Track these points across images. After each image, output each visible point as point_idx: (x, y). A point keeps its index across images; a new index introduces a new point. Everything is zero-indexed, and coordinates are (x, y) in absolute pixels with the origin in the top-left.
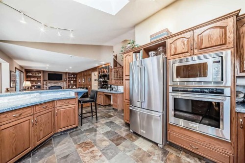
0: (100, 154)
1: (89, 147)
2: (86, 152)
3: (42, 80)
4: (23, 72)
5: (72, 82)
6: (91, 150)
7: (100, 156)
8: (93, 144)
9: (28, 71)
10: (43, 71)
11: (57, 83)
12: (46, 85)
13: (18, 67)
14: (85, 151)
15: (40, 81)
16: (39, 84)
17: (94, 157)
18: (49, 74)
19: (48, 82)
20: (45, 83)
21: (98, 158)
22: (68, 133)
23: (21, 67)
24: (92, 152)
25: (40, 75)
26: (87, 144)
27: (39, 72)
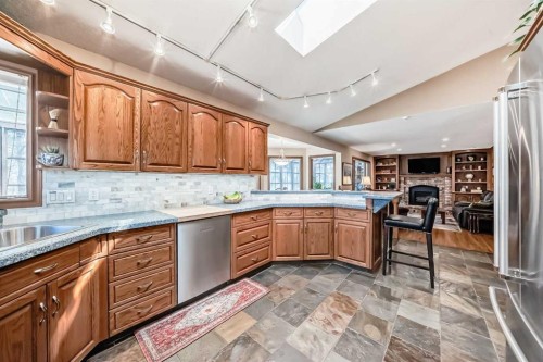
0: (340, 330)
1: (345, 308)
2: (332, 309)
3: (397, 173)
4: (369, 162)
5: (470, 176)
6: (340, 313)
7: (336, 333)
8: (354, 312)
9: (378, 159)
10: (400, 156)
11: (427, 179)
12: (405, 183)
13: (358, 156)
14: (332, 306)
15: (394, 176)
16: (393, 180)
17: (329, 323)
18: (409, 160)
19: (409, 175)
20: (402, 179)
21: (329, 329)
22: (353, 270)
23: (364, 154)
24: (335, 316)
25: (395, 164)
26: (349, 302)
27: (393, 158)
